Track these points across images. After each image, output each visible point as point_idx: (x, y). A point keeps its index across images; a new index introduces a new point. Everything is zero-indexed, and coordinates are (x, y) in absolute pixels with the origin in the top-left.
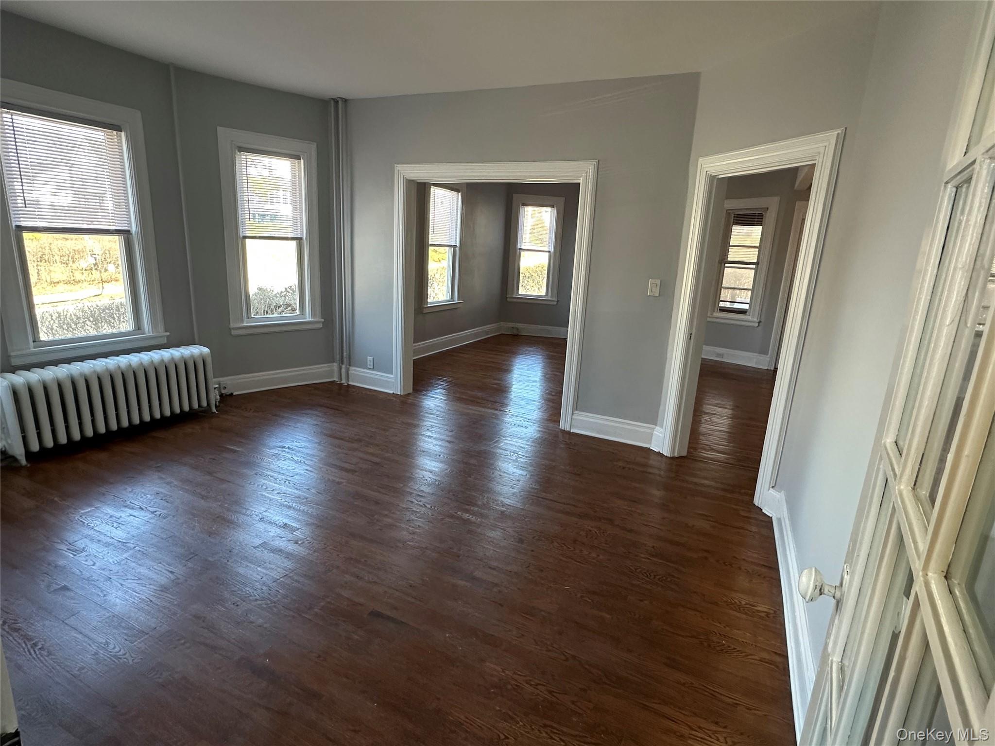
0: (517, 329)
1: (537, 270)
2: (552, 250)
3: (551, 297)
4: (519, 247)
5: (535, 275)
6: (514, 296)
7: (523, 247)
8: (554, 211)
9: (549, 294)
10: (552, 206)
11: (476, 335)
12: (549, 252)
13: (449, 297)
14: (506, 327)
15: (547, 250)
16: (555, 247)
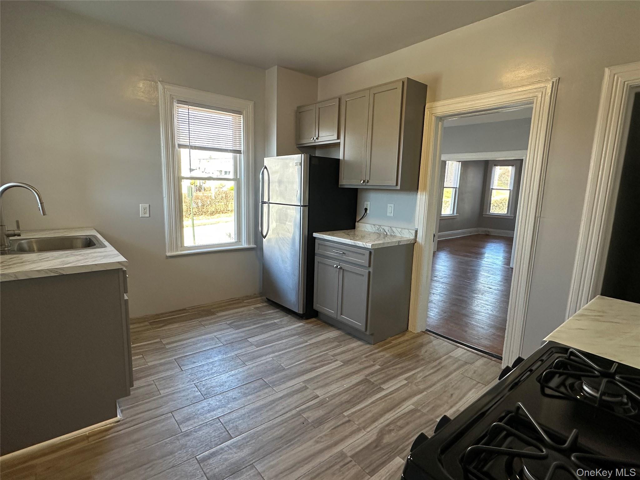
0: (489, 232)
1: (502, 202)
2: (512, 189)
3: (510, 214)
4: (491, 187)
5: (501, 205)
6: (488, 214)
7: (494, 188)
8: (514, 168)
9: (509, 212)
10: (512, 166)
11: (464, 233)
12: (510, 190)
13: (452, 213)
14: (481, 230)
15: (509, 189)
16: (514, 187)
